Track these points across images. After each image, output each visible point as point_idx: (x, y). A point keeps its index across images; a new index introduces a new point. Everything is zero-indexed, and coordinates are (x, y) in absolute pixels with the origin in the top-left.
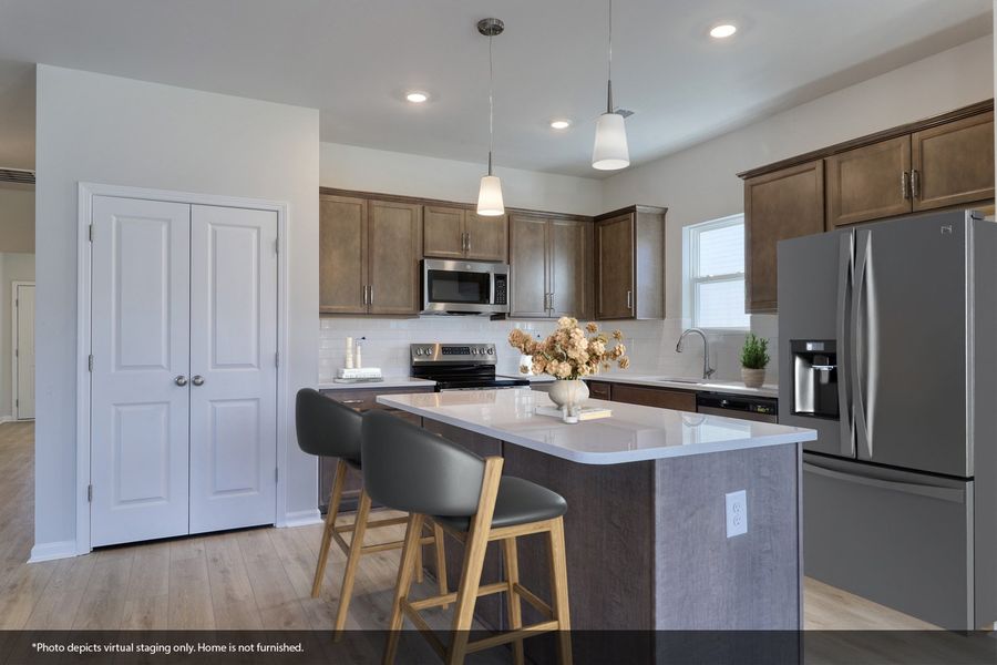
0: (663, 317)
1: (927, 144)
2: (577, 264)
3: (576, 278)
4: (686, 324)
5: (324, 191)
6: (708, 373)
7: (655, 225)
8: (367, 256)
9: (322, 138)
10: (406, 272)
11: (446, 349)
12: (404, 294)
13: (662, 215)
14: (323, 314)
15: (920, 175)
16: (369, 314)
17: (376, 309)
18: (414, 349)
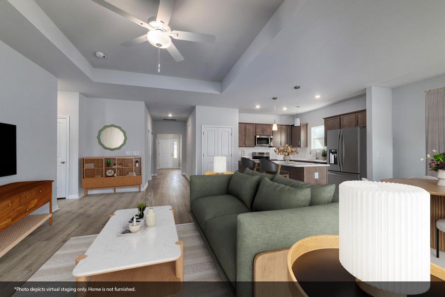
0: (307, 147)
1: (359, 115)
2: (287, 135)
3: (287, 138)
4: (312, 148)
5: (239, 123)
6: (317, 159)
7: (305, 127)
8: (245, 135)
9: (239, 112)
10: (252, 138)
11: (260, 153)
12: (252, 142)
13: (307, 125)
14: (239, 147)
15: (357, 121)
16: (246, 147)
17: (247, 145)
18: (253, 153)
